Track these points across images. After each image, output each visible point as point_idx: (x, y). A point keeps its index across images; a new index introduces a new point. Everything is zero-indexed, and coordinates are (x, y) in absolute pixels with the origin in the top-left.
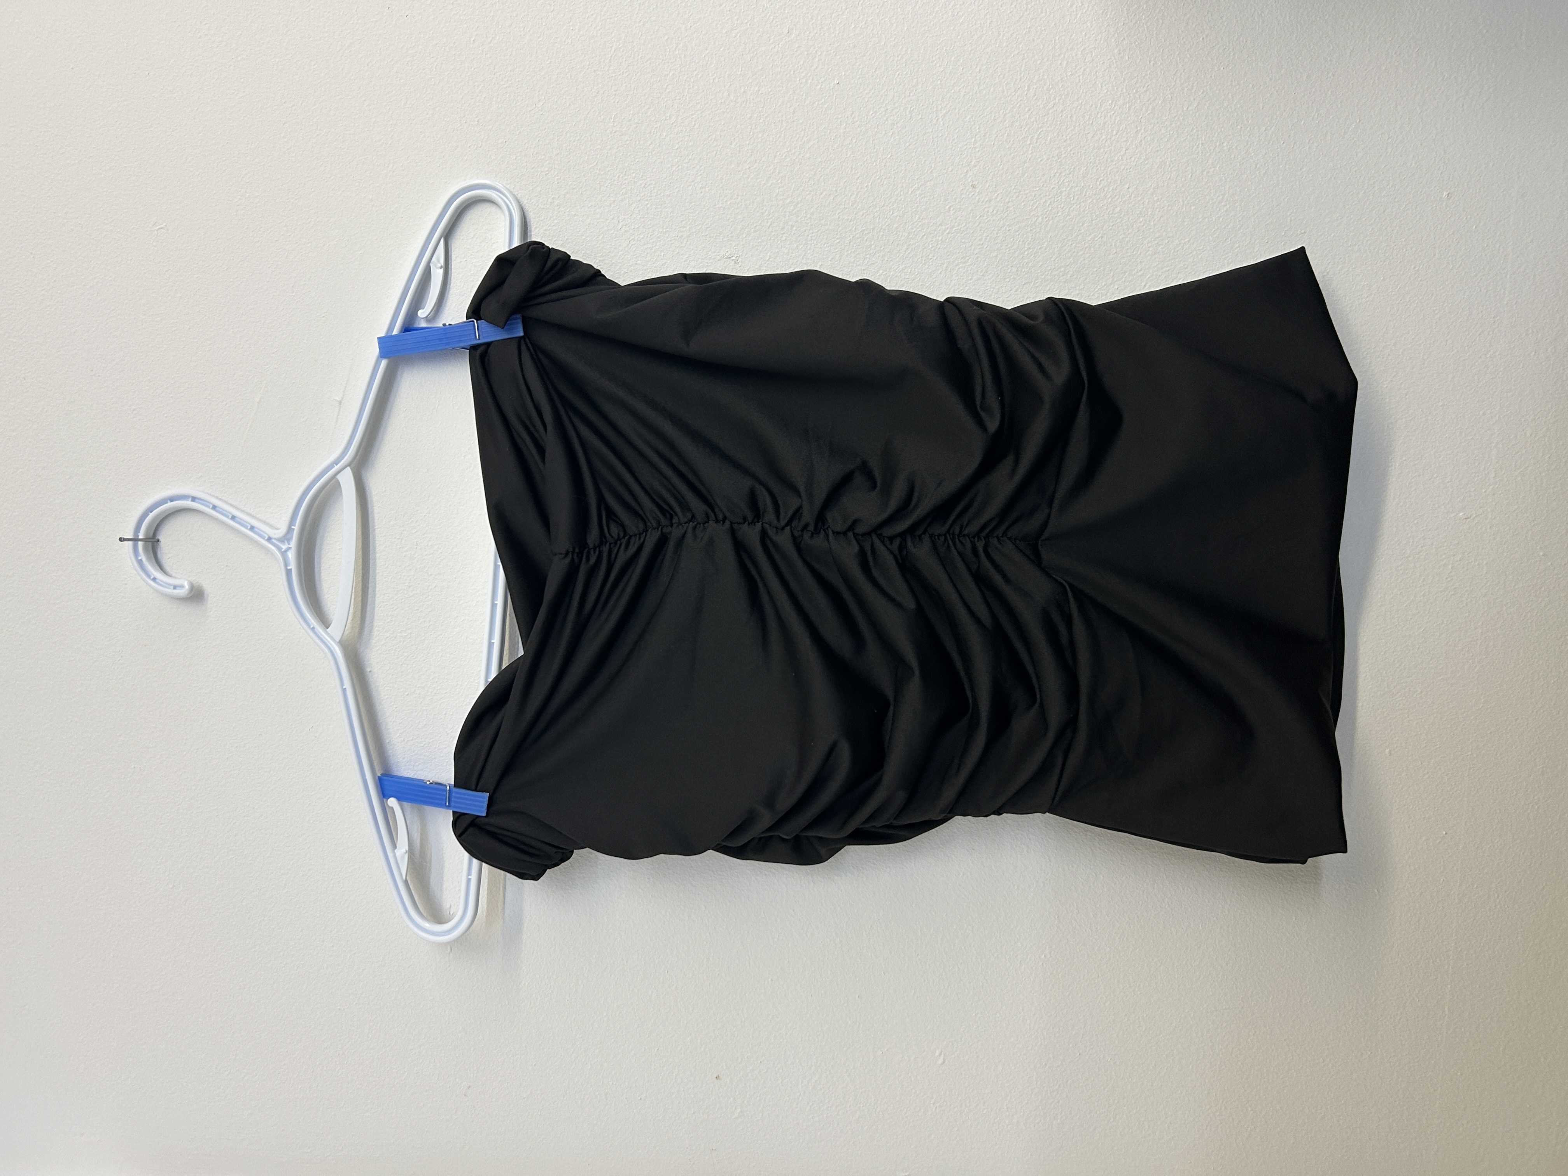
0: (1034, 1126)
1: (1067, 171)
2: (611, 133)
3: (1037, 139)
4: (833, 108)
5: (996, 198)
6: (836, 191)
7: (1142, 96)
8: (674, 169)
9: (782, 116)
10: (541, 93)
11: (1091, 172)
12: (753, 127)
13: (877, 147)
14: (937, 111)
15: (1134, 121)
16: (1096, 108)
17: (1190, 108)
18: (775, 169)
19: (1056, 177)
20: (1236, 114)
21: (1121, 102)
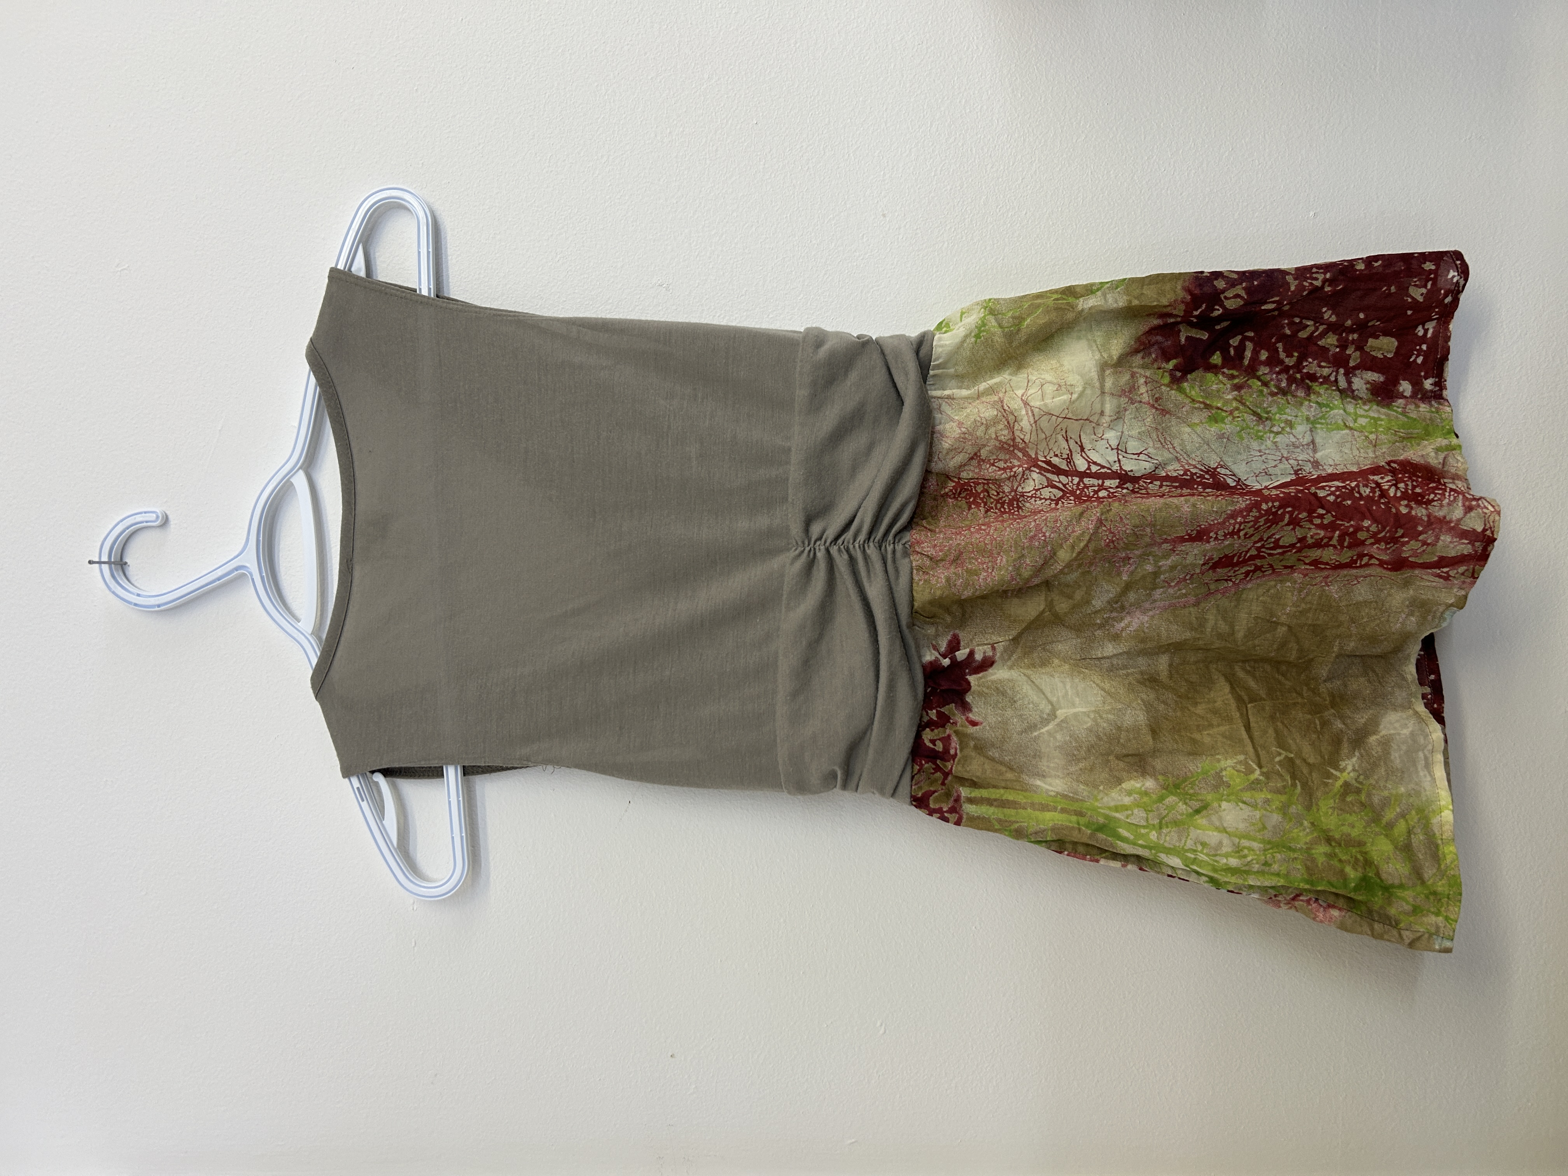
0: (972, 1089)
1: (970, 200)
2: (547, 172)
3: (941, 171)
4: (753, 147)
5: (905, 226)
6: (758, 222)
7: (1035, 131)
8: (607, 204)
9: (706, 154)
10: (481, 137)
11: (990, 200)
12: (679, 165)
13: (794, 181)
14: (848, 147)
15: (1028, 154)
16: (994, 141)
17: (1079, 140)
18: (700, 203)
19: (959, 205)
20: (1120, 145)
21: (1016, 135)
